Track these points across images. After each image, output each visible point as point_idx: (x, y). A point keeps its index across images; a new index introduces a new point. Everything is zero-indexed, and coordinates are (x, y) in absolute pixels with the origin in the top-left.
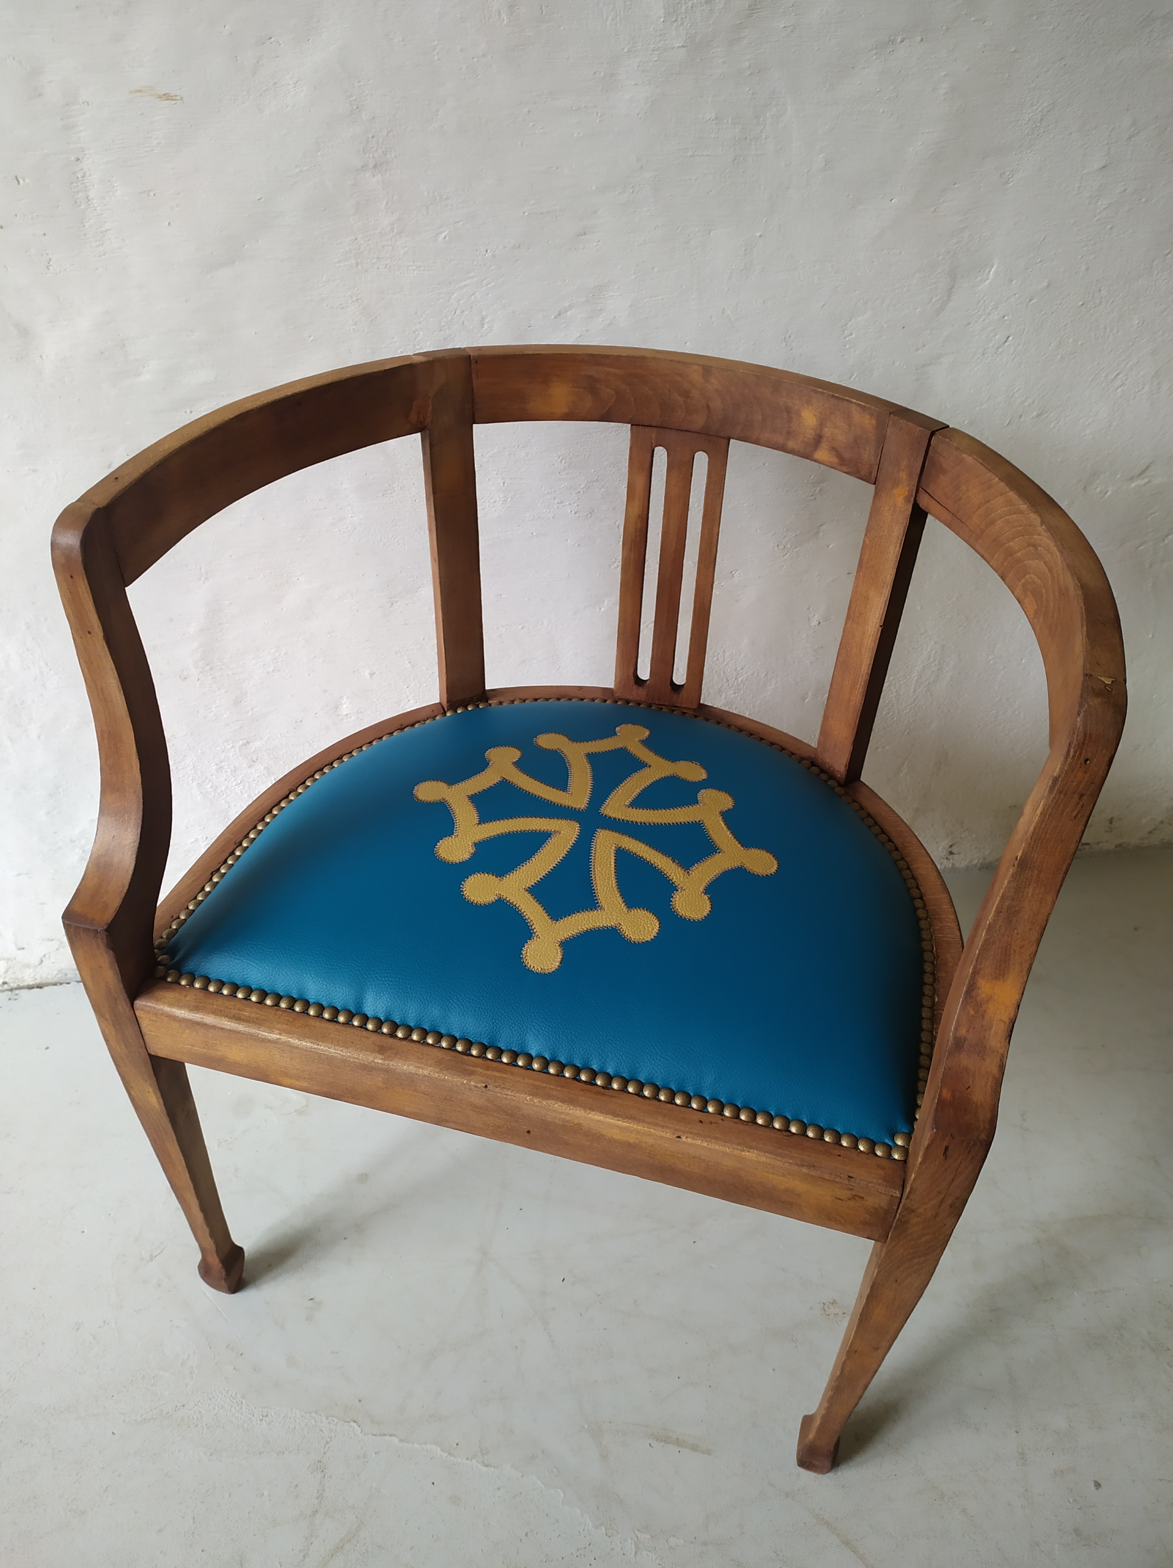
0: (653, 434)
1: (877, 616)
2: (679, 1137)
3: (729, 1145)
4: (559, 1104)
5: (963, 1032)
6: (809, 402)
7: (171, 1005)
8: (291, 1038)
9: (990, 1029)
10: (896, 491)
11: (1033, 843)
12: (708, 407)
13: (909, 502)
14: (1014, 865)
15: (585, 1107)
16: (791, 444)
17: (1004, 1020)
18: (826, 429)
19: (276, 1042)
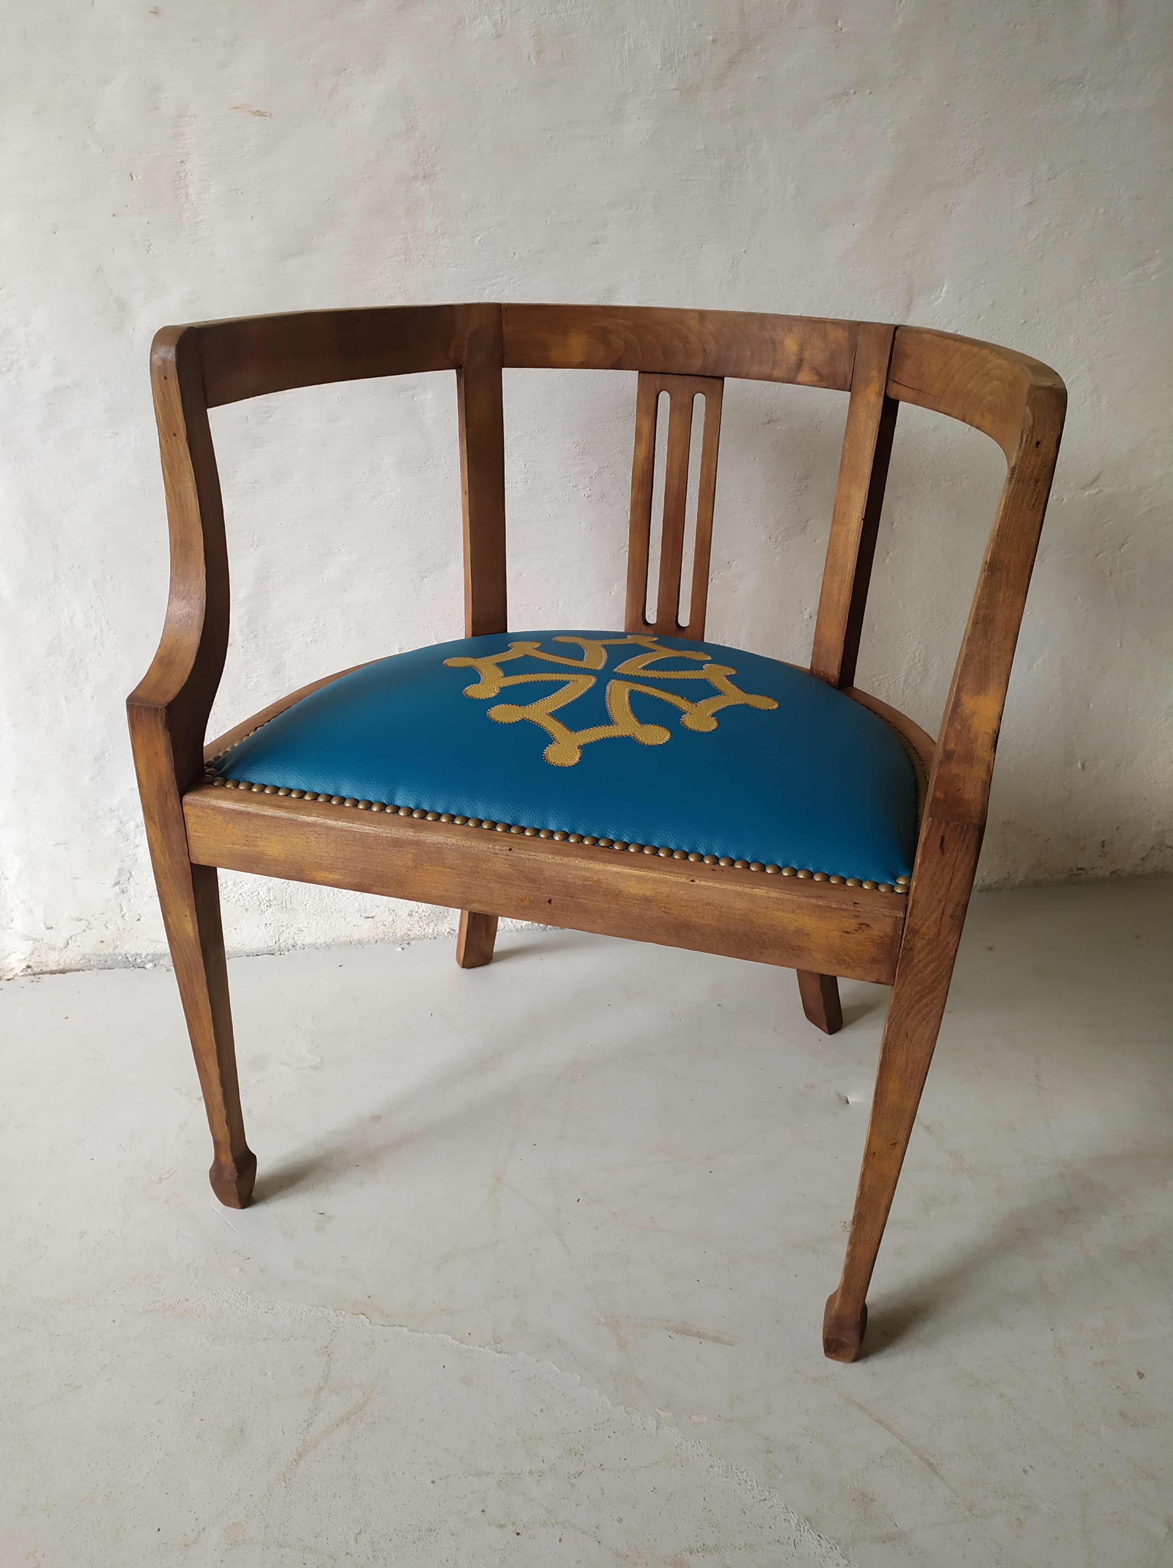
0: (657, 381)
1: (859, 511)
2: (693, 881)
3: (741, 884)
4: (579, 860)
5: (951, 746)
6: (790, 331)
7: (217, 798)
8: (328, 819)
9: (976, 740)
10: (868, 391)
11: (999, 541)
12: (704, 350)
13: (880, 395)
14: (985, 571)
15: (604, 862)
16: (777, 373)
17: (988, 732)
18: (806, 352)
19: (313, 825)
